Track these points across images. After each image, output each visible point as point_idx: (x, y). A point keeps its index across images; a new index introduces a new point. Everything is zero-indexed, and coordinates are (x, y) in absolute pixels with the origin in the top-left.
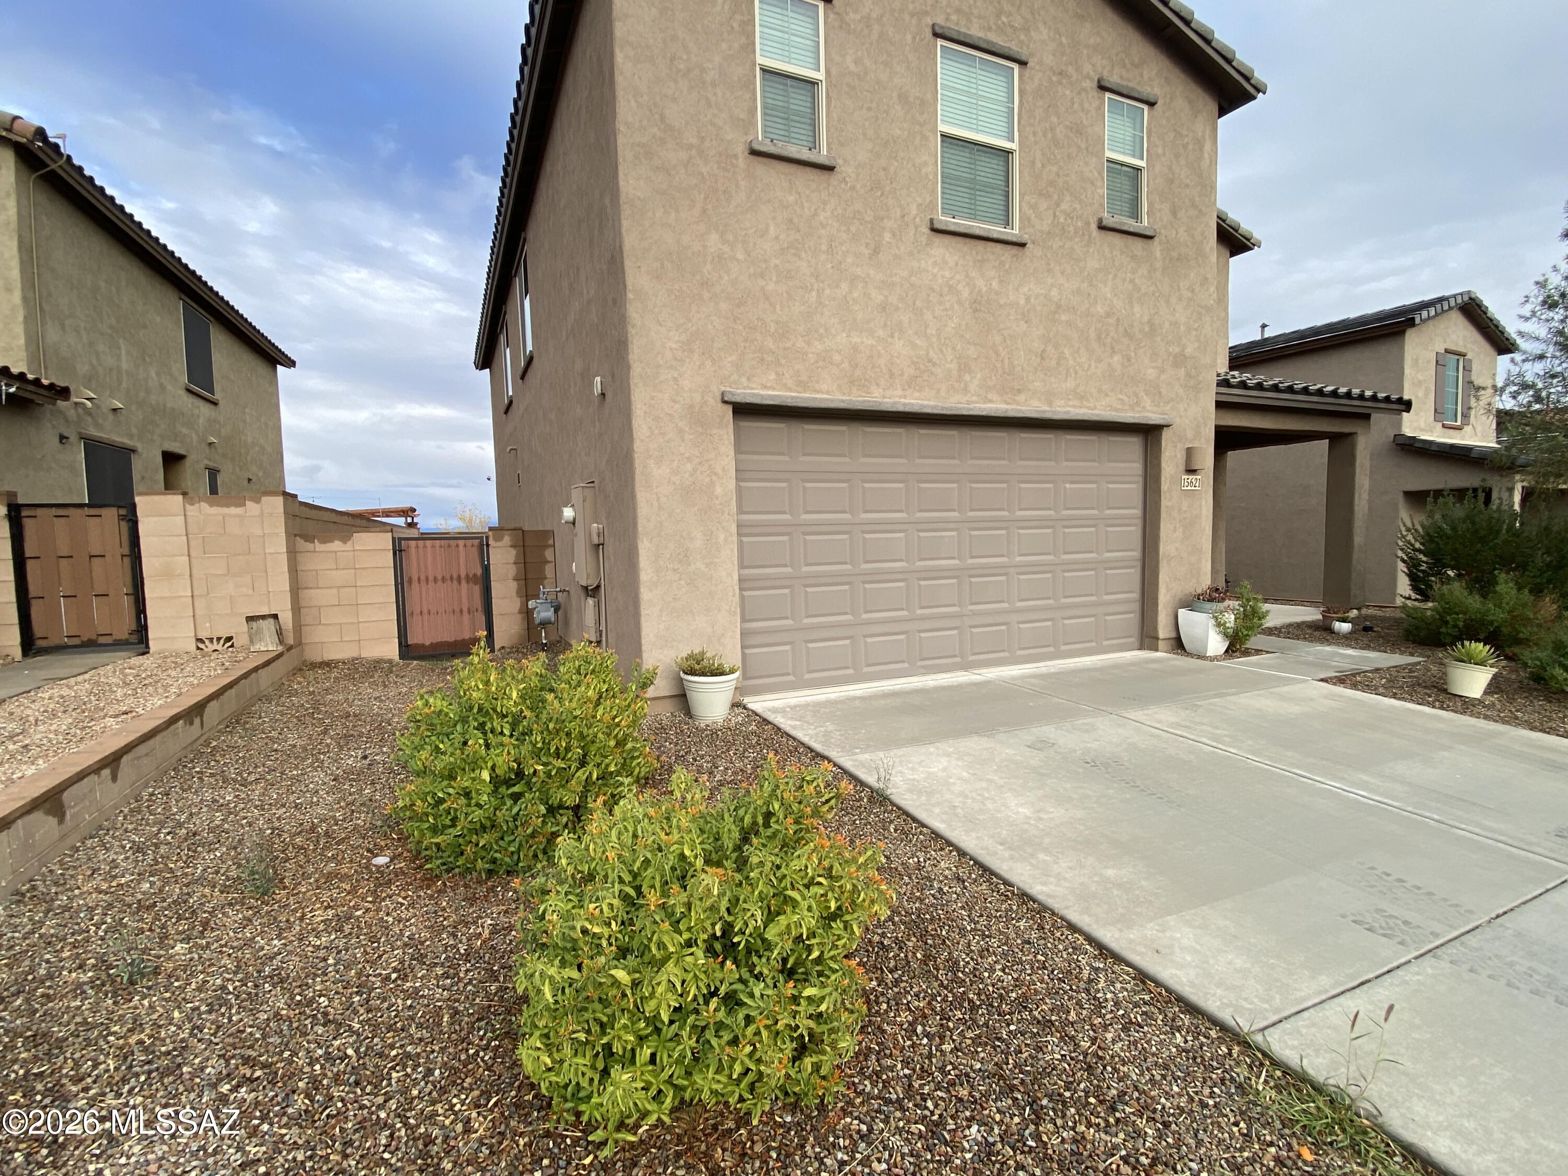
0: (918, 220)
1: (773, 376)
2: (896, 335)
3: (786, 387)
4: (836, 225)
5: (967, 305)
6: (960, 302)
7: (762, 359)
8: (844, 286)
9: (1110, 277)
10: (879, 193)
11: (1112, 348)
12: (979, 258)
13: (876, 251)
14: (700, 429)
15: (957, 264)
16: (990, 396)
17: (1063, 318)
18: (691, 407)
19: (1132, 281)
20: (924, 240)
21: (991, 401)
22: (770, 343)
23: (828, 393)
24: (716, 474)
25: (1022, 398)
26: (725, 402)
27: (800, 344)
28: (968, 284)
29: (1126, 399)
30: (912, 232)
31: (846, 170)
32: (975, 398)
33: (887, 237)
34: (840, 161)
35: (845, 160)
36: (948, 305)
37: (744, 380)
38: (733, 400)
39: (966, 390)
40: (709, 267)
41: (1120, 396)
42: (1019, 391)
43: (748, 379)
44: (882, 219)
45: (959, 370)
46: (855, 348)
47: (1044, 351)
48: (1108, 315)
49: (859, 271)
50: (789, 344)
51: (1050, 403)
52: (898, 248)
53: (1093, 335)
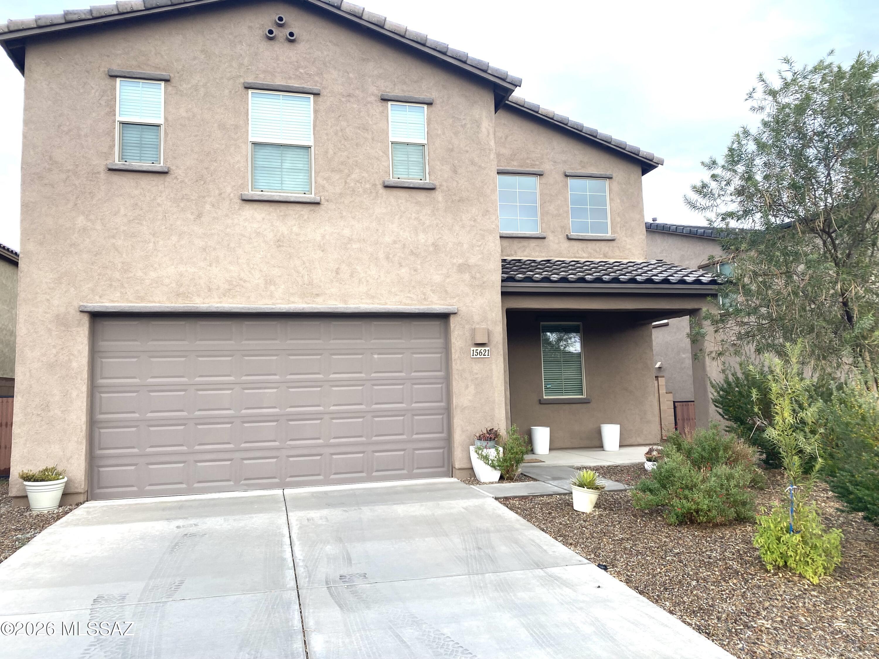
0: (232, 195)
1: (118, 294)
2: (214, 264)
3: (128, 301)
4: (169, 204)
5: (272, 243)
6: (265, 242)
7: (111, 285)
8: (174, 238)
9: (397, 217)
10: (202, 182)
11: (400, 263)
12: (282, 214)
13: (199, 216)
14: (63, 328)
15: (263, 219)
16: (292, 299)
17: (354, 246)
18: (58, 316)
19: (416, 219)
20: (237, 207)
21: (293, 302)
22: (117, 275)
23: (159, 302)
24: (73, 355)
25: (320, 300)
26: (82, 312)
27: (140, 274)
28: (273, 230)
29: (415, 297)
30: (227, 203)
31: (178, 172)
32: (279, 301)
33: (208, 207)
34: (173, 168)
35: (177, 167)
36: (256, 244)
37: (97, 298)
38: (89, 309)
39: (271, 296)
40: (76, 235)
41: (409, 295)
42: (317, 295)
43: (100, 297)
44: (204, 197)
45: (266, 283)
46: (181, 275)
47: (338, 268)
48: (395, 242)
49: (185, 229)
50: (131, 275)
51: (345, 302)
52: (216, 213)
53: (381, 255)
